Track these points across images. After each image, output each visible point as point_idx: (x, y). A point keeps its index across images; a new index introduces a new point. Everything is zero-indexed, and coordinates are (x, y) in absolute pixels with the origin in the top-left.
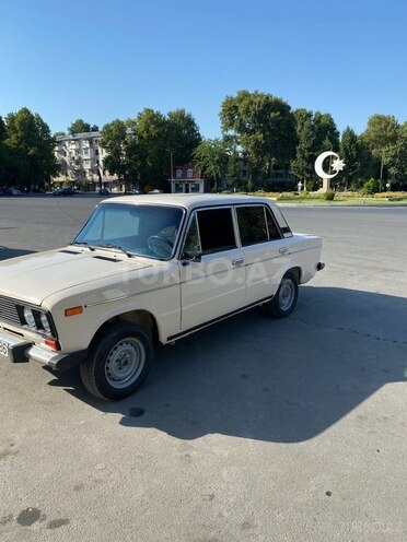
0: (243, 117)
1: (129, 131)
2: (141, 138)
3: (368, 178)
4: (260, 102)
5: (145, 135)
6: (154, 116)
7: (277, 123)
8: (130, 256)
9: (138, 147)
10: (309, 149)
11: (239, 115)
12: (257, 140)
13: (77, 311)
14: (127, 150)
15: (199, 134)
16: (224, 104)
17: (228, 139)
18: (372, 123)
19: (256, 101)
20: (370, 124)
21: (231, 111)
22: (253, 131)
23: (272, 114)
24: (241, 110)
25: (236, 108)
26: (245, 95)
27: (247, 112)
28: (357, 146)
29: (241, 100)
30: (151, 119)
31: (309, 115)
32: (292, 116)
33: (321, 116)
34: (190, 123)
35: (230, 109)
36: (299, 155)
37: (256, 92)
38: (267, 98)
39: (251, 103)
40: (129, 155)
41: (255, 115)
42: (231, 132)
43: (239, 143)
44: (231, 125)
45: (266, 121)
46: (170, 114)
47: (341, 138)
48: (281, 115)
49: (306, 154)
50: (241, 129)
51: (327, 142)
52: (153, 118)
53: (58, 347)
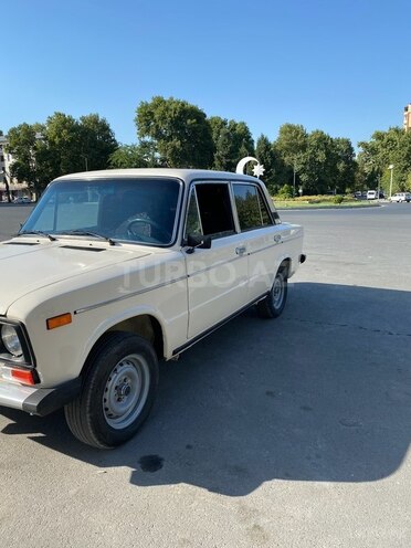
0: (160, 123)
1: (38, 135)
2: (52, 143)
3: (282, 185)
4: (176, 109)
5: (57, 140)
6: (66, 121)
7: (194, 130)
8: (113, 244)
9: (49, 152)
10: (226, 157)
11: (155, 121)
12: (175, 147)
13: (64, 319)
14: (37, 156)
15: (114, 140)
16: (140, 110)
17: (145, 145)
18: (283, 132)
19: (172, 107)
20: (281, 132)
21: (147, 117)
22: (170, 138)
23: (189, 121)
24: (156, 116)
25: (152, 114)
26: (160, 101)
27: (163, 118)
28: (271, 153)
29: (156, 106)
30: (63, 124)
31: (224, 123)
32: (207, 123)
33: (236, 125)
34: (104, 128)
35: (145, 115)
36: (216, 162)
37: (172, 99)
38: (183, 105)
39: (167, 109)
40: (39, 161)
41: (172, 121)
42: (148, 139)
43: (156, 150)
44: (147, 131)
45: (183, 128)
46: (83, 119)
47: (256, 145)
48: (197, 122)
49: (224, 161)
50: (158, 135)
51: (243, 149)
52: (64, 123)
53: (35, 379)
